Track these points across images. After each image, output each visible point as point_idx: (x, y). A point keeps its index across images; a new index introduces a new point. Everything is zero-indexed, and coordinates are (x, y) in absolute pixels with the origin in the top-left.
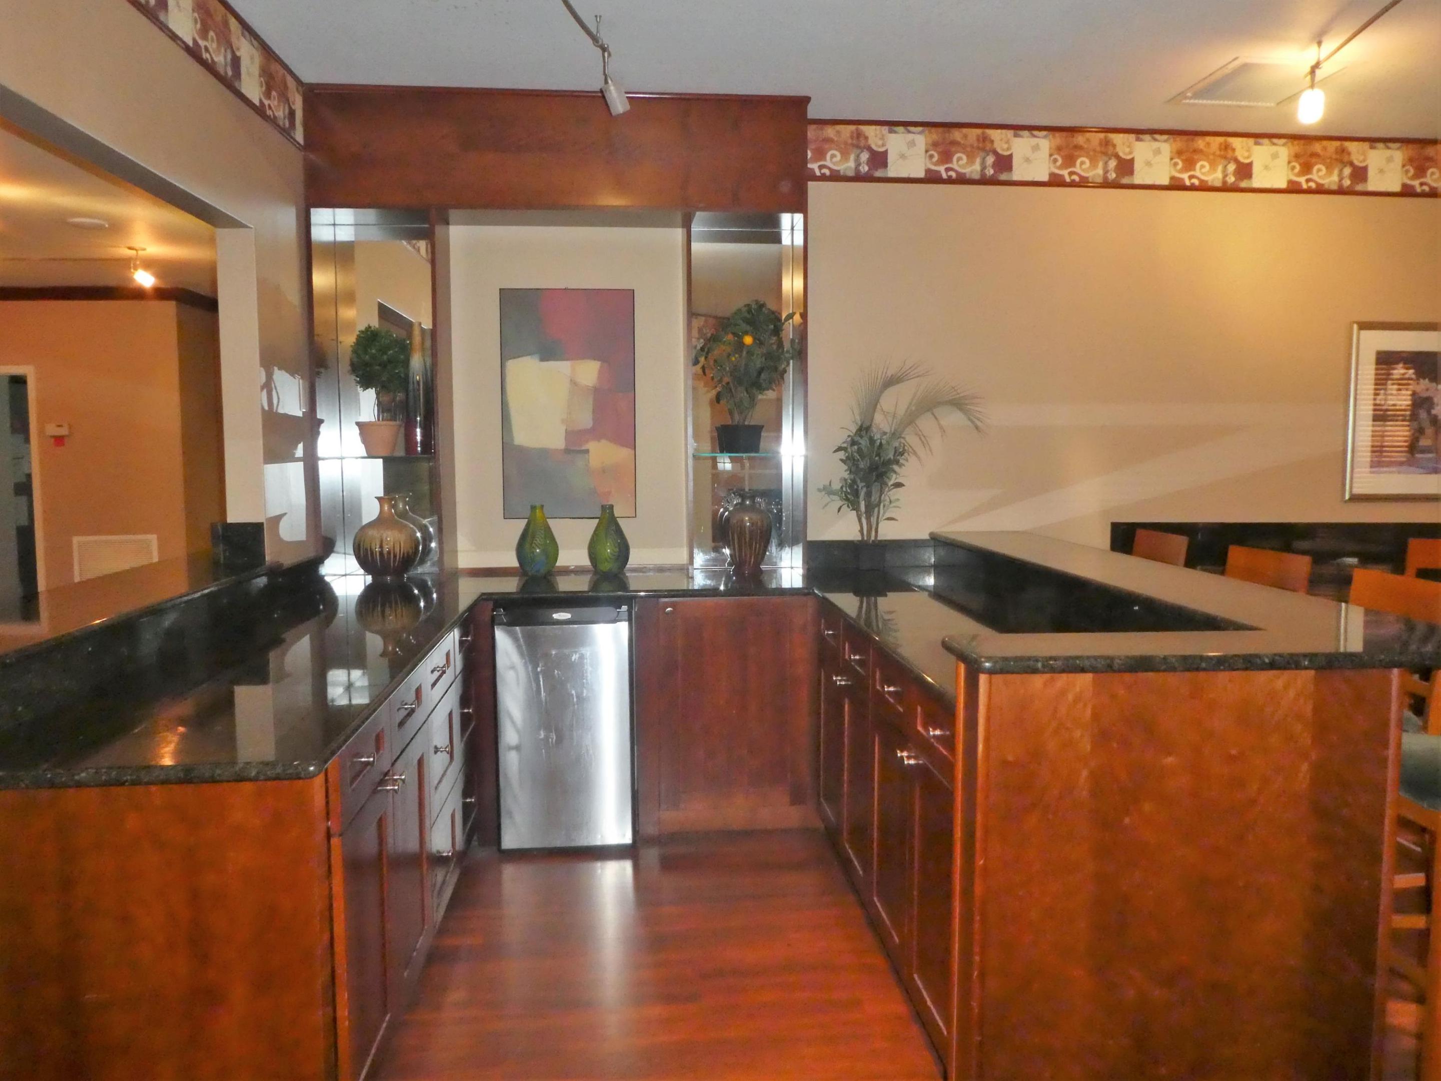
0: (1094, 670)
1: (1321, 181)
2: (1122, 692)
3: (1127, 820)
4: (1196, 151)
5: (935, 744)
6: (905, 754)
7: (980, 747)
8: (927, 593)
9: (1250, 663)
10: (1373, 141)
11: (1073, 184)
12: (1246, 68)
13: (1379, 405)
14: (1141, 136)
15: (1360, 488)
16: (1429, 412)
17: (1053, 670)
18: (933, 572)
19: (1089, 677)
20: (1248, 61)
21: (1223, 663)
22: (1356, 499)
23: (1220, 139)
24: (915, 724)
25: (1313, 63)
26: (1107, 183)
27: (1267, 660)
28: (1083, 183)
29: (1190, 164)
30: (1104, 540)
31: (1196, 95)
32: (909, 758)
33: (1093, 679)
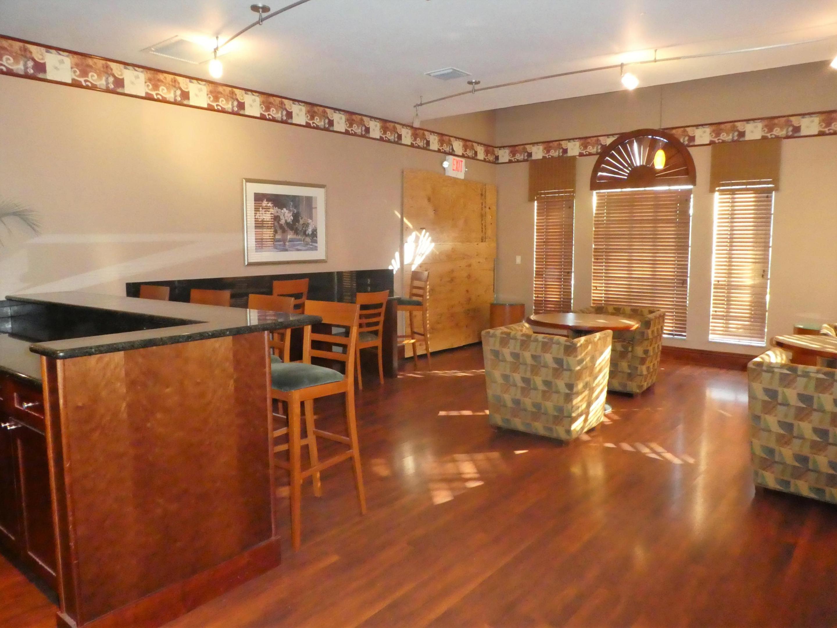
0: (123, 349)
1: (223, 106)
2: (140, 360)
3: (149, 425)
4: (159, 80)
5: (29, 412)
6: (7, 424)
7: (61, 402)
8: (7, 335)
9: (203, 336)
10: (246, 90)
11: (87, 87)
12: (181, 42)
13: (258, 218)
14: (127, 67)
15: (252, 260)
16: (278, 223)
17: (101, 352)
18: (10, 320)
19: (122, 353)
20: (183, 39)
21: (190, 338)
22: (250, 264)
23: (172, 76)
24: (14, 403)
25: (215, 47)
26: (109, 90)
27: (210, 334)
28: (93, 88)
29: (156, 87)
30: (123, 292)
31: (157, 50)
32: (10, 426)
33: (124, 354)
